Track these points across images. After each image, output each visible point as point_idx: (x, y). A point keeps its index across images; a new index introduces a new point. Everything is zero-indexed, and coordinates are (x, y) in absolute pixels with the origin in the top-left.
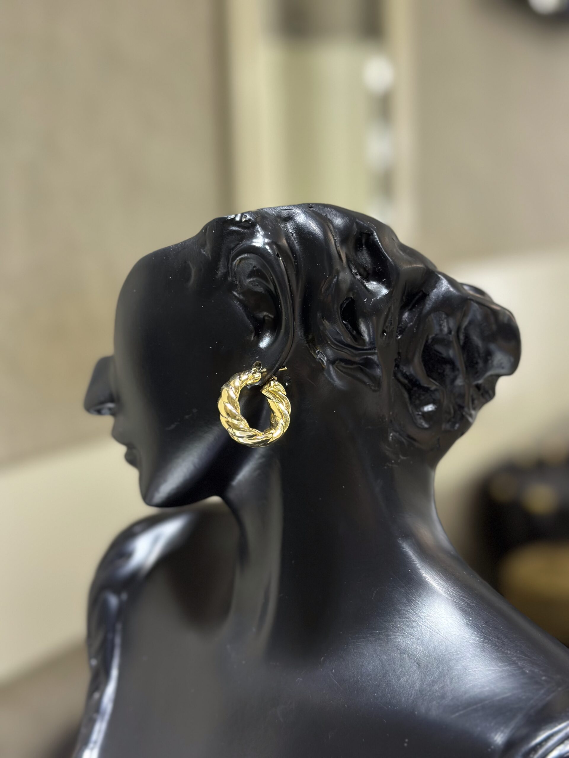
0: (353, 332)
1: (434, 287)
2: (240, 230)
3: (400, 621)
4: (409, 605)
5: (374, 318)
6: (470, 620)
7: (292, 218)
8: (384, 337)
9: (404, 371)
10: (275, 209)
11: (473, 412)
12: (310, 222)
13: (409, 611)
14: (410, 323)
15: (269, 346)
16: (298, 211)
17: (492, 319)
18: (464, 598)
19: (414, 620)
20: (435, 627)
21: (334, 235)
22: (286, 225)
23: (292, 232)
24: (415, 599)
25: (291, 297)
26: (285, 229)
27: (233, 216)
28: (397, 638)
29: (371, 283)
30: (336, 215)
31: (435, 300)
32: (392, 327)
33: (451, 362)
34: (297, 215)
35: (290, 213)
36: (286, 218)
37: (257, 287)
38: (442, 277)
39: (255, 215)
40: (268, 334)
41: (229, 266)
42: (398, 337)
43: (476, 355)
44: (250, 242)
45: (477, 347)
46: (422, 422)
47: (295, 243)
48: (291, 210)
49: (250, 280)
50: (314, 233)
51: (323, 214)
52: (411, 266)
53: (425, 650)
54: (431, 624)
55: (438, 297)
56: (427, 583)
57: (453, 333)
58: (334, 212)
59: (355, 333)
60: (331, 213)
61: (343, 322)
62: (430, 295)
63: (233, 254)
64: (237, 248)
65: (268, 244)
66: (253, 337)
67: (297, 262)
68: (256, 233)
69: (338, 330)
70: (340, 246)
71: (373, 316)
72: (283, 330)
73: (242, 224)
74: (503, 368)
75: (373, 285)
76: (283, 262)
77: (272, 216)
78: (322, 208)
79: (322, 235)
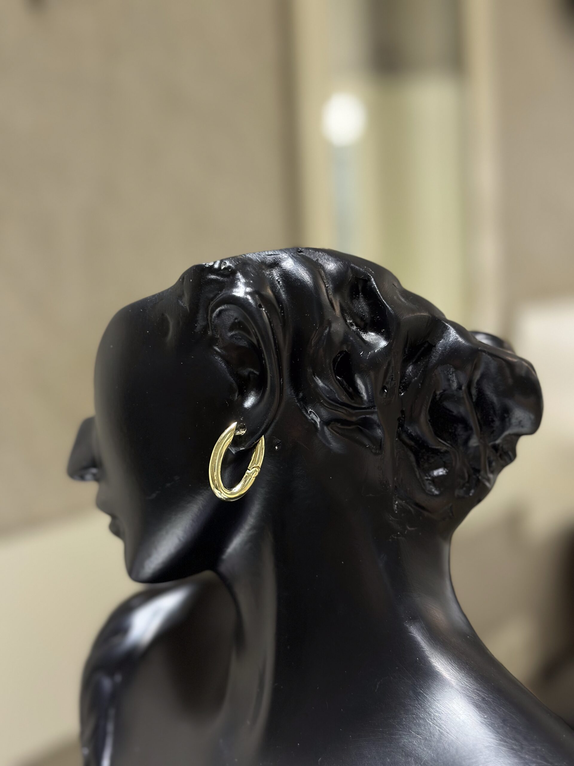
0: (349, 388)
1: (441, 337)
2: (218, 278)
3: (406, 718)
4: (416, 699)
5: (372, 373)
6: (485, 718)
7: (278, 264)
8: (385, 394)
9: (409, 431)
10: (259, 254)
11: (491, 476)
12: (298, 268)
13: (415, 706)
14: (414, 378)
15: (254, 406)
16: (286, 257)
17: (507, 372)
18: (478, 692)
19: (421, 716)
20: (445, 726)
21: (325, 281)
22: (271, 272)
23: (278, 279)
24: (423, 692)
25: (276, 352)
26: (270, 277)
27: (211, 264)
28: (403, 737)
29: (369, 334)
30: (328, 260)
31: (442, 352)
32: (393, 382)
33: (463, 421)
34: (284, 260)
35: (276, 258)
36: (272, 263)
37: (240, 341)
38: (449, 326)
39: (236, 261)
40: (253, 393)
41: (208, 318)
42: (401, 393)
43: (492, 412)
44: (229, 292)
45: (492, 403)
46: (432, 488)
47: (282, 291)
48: (277, 255)
49: (232, 334)
50: (302, 280)
51: (313, 259)
52: (413, 315)
53: (433, 753)
54: (440, 722)
55: (446, 348)
56: (438, 675)
57: (463, 388)
58: (326, 257)
59: (351, 390)
60: (323, 257)
61: (336, 378)
62: (436, 346)
63: (212, 305)
64: (217, 298)
65: (249, 293)
66: (236, 397)
67: (283, 313)
68: (236, 282)
69: (331, 388)
70: (332, 294)
71: (370, 371)
72: (268, 389)
73: (222, 272)
74: (522, 427)
75: (371, 337)
76: (266, 313)
77: (256, 262)
78: (313, 252)
79: (310, 281)
